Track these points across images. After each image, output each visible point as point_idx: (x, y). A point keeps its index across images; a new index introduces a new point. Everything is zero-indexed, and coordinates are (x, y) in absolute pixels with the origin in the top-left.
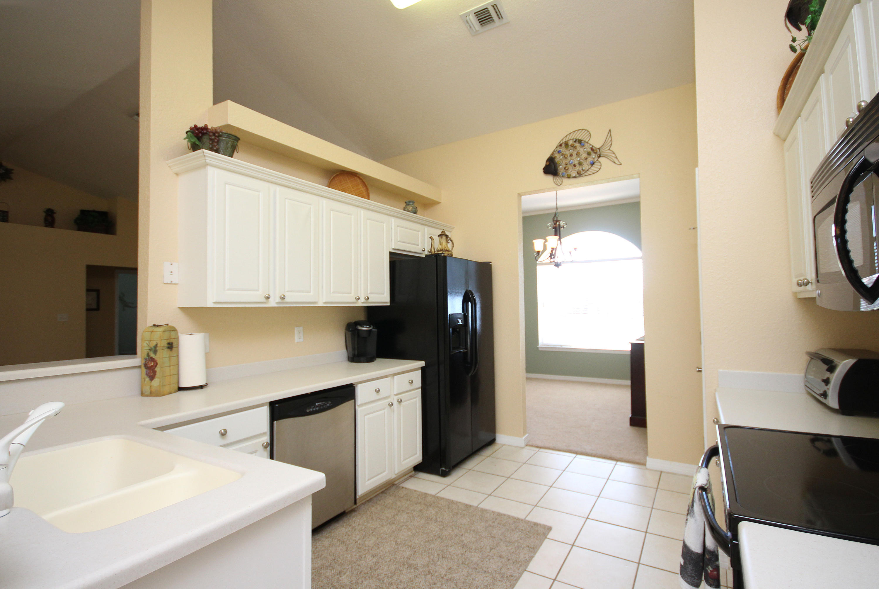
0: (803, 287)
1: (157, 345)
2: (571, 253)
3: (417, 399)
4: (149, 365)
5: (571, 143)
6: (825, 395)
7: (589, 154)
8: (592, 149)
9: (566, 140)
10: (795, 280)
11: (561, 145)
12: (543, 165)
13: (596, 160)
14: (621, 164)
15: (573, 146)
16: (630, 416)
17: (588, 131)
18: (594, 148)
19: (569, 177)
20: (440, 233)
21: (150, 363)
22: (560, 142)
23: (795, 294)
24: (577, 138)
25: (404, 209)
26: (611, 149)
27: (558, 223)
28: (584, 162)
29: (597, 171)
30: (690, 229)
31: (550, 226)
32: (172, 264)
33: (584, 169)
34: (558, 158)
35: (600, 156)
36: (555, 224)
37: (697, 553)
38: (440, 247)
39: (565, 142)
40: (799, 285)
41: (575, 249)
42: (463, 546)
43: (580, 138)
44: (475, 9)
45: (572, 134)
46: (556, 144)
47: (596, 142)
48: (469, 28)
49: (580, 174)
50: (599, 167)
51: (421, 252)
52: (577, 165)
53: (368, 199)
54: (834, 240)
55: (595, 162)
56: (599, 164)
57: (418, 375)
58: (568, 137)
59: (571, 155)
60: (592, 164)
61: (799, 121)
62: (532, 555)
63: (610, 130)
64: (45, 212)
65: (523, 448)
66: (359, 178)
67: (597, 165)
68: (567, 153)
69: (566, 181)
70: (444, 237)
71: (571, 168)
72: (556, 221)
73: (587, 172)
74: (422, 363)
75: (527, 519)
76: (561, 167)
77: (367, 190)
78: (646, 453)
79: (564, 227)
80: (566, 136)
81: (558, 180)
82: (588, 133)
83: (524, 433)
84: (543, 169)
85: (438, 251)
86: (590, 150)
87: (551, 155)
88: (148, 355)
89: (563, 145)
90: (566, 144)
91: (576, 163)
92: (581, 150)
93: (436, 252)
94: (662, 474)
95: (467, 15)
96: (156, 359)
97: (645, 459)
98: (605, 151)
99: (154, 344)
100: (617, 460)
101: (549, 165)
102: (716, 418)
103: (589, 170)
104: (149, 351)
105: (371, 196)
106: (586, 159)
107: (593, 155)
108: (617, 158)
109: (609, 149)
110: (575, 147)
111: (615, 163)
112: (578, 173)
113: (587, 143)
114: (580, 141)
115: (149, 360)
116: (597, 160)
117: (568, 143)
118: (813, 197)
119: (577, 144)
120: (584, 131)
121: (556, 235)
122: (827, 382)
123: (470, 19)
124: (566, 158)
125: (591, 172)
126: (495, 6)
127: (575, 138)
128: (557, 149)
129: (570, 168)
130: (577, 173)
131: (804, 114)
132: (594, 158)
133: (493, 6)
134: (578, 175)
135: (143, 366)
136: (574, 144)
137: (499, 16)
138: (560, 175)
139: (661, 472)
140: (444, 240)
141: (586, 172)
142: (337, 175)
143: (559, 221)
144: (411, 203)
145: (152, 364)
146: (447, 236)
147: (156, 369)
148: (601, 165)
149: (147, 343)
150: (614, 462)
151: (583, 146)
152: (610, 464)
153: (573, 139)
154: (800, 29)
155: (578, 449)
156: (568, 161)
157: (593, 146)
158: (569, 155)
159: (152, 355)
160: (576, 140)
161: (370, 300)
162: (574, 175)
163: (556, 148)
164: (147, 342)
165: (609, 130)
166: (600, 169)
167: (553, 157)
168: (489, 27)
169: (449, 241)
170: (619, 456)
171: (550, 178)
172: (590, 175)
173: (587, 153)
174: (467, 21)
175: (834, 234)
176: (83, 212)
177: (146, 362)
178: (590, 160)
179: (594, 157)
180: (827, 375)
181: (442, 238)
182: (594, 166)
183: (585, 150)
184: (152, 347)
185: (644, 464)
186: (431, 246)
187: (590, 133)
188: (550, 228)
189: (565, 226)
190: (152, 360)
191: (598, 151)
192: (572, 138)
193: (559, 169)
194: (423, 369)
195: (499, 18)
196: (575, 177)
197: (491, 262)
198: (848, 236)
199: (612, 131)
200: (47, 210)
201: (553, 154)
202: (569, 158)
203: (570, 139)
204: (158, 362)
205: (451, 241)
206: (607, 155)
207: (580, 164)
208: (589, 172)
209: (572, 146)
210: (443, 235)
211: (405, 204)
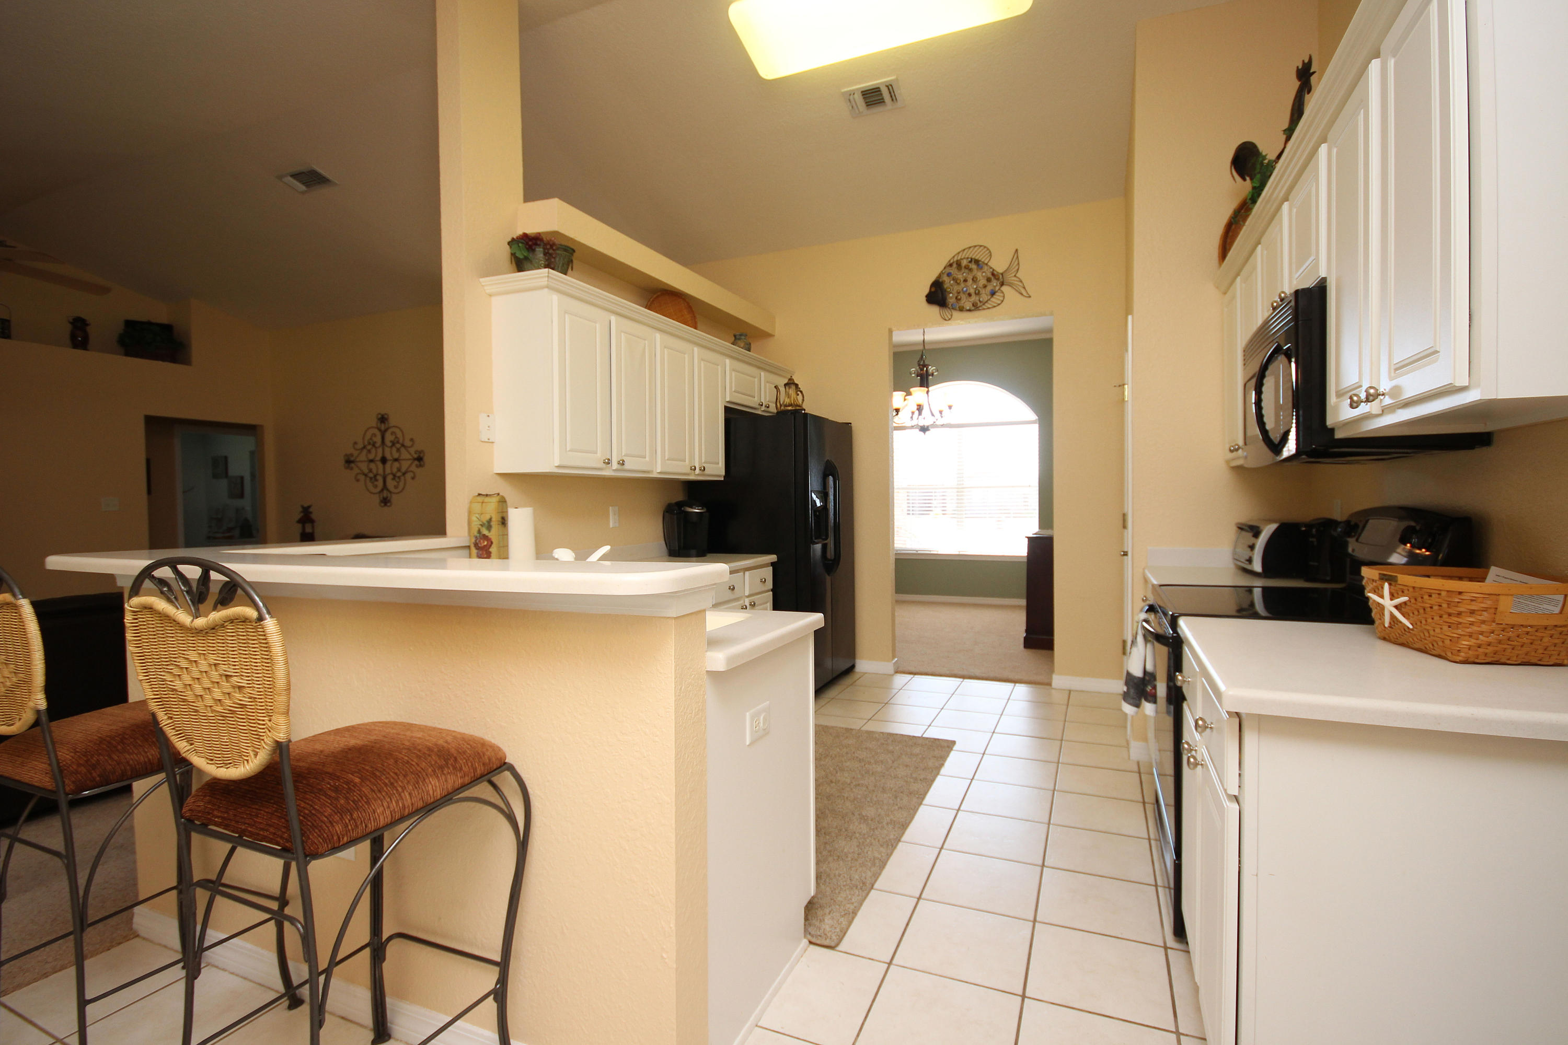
0: (1235, 453)
1: (491, 519)
2: (943, 413)
3: (768, 604)
4: (481, 544)
5: (964, 263)
6: (1250, 561)
7: (989, 280)
8: (993, 274)
9: (959, 258)
10: (1227, 447)
11: (951, 265)
12: (926, 291)
13: (997, 288)
14: (1030, 297)
15: (967, 269)
16: (1025, 635)
17: (988, 249)
18: (995, 273)
19: (961, 309)
20: (786, 381)
21: (482, 541)
22: (950, 261)
23: (1228, 462)
24: (973, 257)
25: (733, 344)
26: (1017, 275)
27: (925, 369)
28: (983, 291)
29: (999, 304)
30: (1115, 386)
31: (915, 373)
32: (488, 416)
33: (981, 300)
34: (948, 282)
35: (1002, 284)
36: (922, 370)
37: (1139, 678)
38: (787, 401)
39: (957, 261)
40: (1231, 451)
41: (950, 407)
42: (860, 761)
43: (977, 258)
44: (863, 88)
45: (966, 251)
46: (944, 263)
47: (999, 264)
48: (851, 108)
49: (976, 307)
50: (1002, 299)
51: (757, 406)
52: (973, 295)
53: (696, 328)
54: (1254, 405)
55: (997, 292)
56: (1002, 295)
57: (768, 573)
58: (961, 254)
59: (965, 281)
60: (993, 293)
61: (1238, 279)
62: (941, 762)
63: (1017, 250)
64: (71, 323)
65: (893, 675)
66: (684, 300)
67: (998, 296)
68: (960, 276)
69: (956, 314)
70: (793, 387)
71: (965, 298)
72: (923, 366)
73: (986, 304)
74: (773, 558)
75: (924, 736)
76: (951, 295)
77: (694, 317)
78: (1051, 671)
79: (932, 375)
80: (959, 253)
81: (946, 312)
82: (988, 252)
83: (894, 657)
84: (926, 296)
85: (786, 406)
86: (989, 275)
87: (937, 278)
88: (479, 532)
89: (955, 265)
90: (959, 264)
91: (972, 291)
92: (979, 275)
93: (783, 408)
94: (1072, 692)
95: (852, 93)
96: (490, 537)
97: (1051, 678)
98: (1010, 278)
99: (488, 517)
100: (1015, 682)
101: (934, 292)
102: (1145, 597)
103: (989, 302)
104: (480, 526)
105: (699, 325)
106: (985, 287)
107: (994, 283)
108: (1024, 288)
109: (1015, 276)
110: (971, 270)
111: (1022, 294)
112: (973, 305)
113: (987, 264)
114: (977, 262)
115: (481, 539)
116: (999, 289)
117: (960, 263)
118: (1245, 365)
119: (973, 266)
120: (982, 248)
121: (921, 386)
122: (1252, 547)
123: (854, 99)
124: (958, 284)
125: (990, 304)
126: (890, 87)
127: (970, 257)
128: (946, 270)
129: (963, 297)
130: (971, 305)
131: (1243, 273)
132: (995, 287)
133: (887, 86)
134: (973, 308)
135: (472, 546)
136: (968, 266)
137: (893, 98)
138: (950, 306)
139: (1070, 691)
140: (792, 391)
141: (984, 304)
142: (658, 297)
143: (927, 365)
144: (743, 337)
145: (486, 543)
146: (797, 385)
147: (491, 550)
148: (1004, 297)
149: (477, 517)
150: (1013, 684)
151: (981, 268)
152: (1009, 686)
153: (968, 258)
154: (1245, 180)
155: (965, 673)
156: (960, 289)
157: (993, 270)
158: (962, 280)
159: (485, 532)
160: (972, 259)
161: (707, 472)
162: (968, 308)
163: (945, 268)
164: (477, 515)
165: (1015, 250)
166: (1002, 301)
167: (941, 280)
168: (878, 109)
169: (799, 392)
170: (1017, 677)
171: (935, 310)
172: (989, 308)
173: (986, 278)
174: (849, 100)
175: (1253, 401)
176: (130, 324)
177: (476, 541)
178: (989, 288)
179: (995, 284)
180: (1253, 540)
181: (789, 388)
182: (994, 296)
183: (984, 274)
184: (485, 522)
185: (1050, 684)
186: (777, 399)
187: (990, 252)
188: (913, 375)
189: (935, 374)
190: (485, 537)
191: (1001, 276)
192: (966, 257)
193: (948, 298)
194: (773, 564)
195: (892, 100)
196: (970, 310)
197: (851, 424)
198: (1263, 404)
199: (1019, 251)
200: (74, 319)
201: (940, 276)
202: (962, 285)
203: (964, 258)
204: (493, 540)
205: (801, 392)
206: (1012, 284)
207: (978, 293)
208: (988, 305)
209: (967, 267)
210: (791, 383)
211: (733, 338)
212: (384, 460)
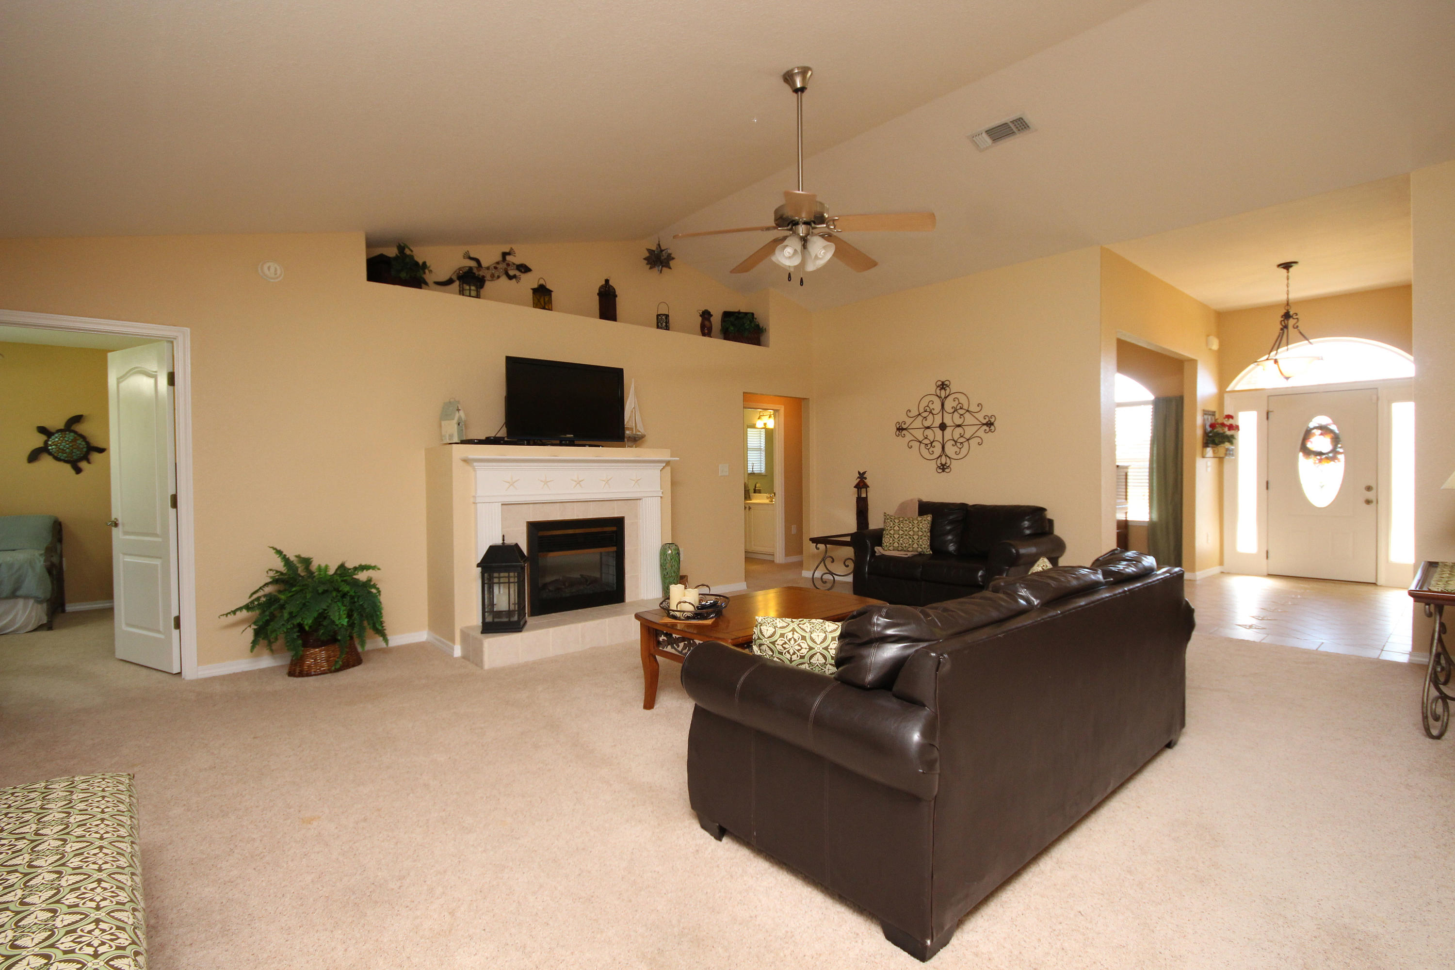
64: (700, 315)
200: (703, 312)
212: (943, 427)
